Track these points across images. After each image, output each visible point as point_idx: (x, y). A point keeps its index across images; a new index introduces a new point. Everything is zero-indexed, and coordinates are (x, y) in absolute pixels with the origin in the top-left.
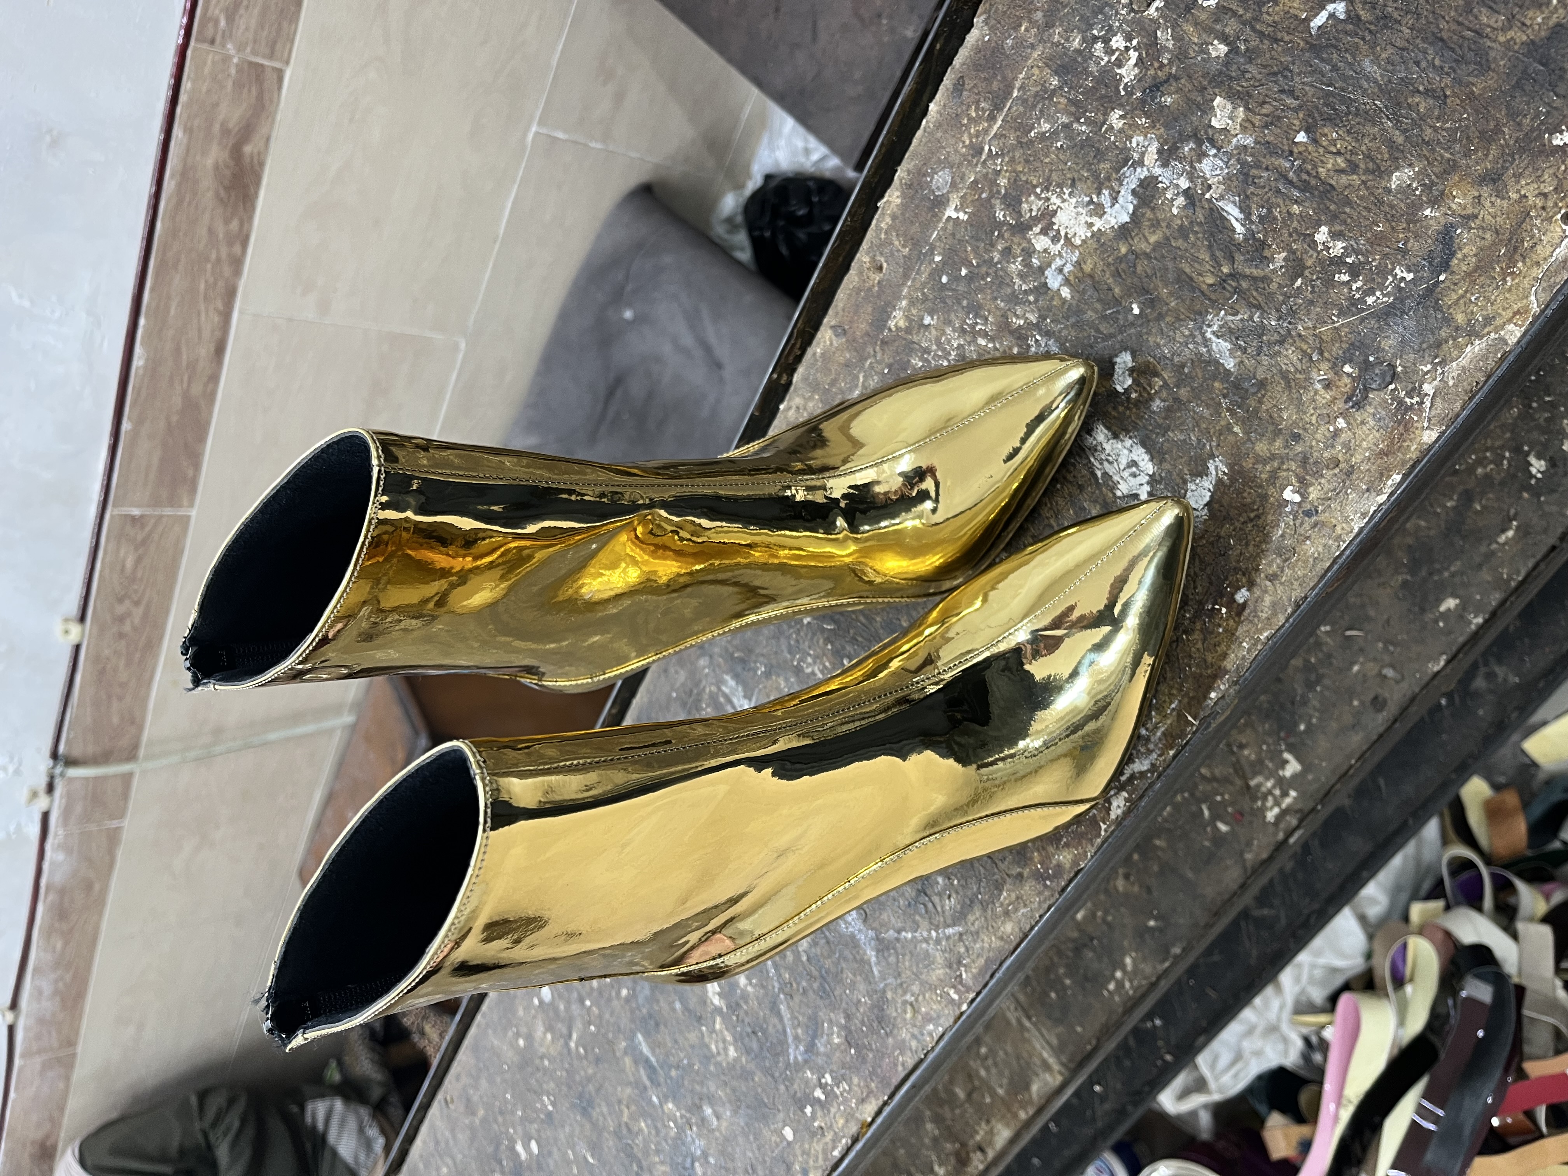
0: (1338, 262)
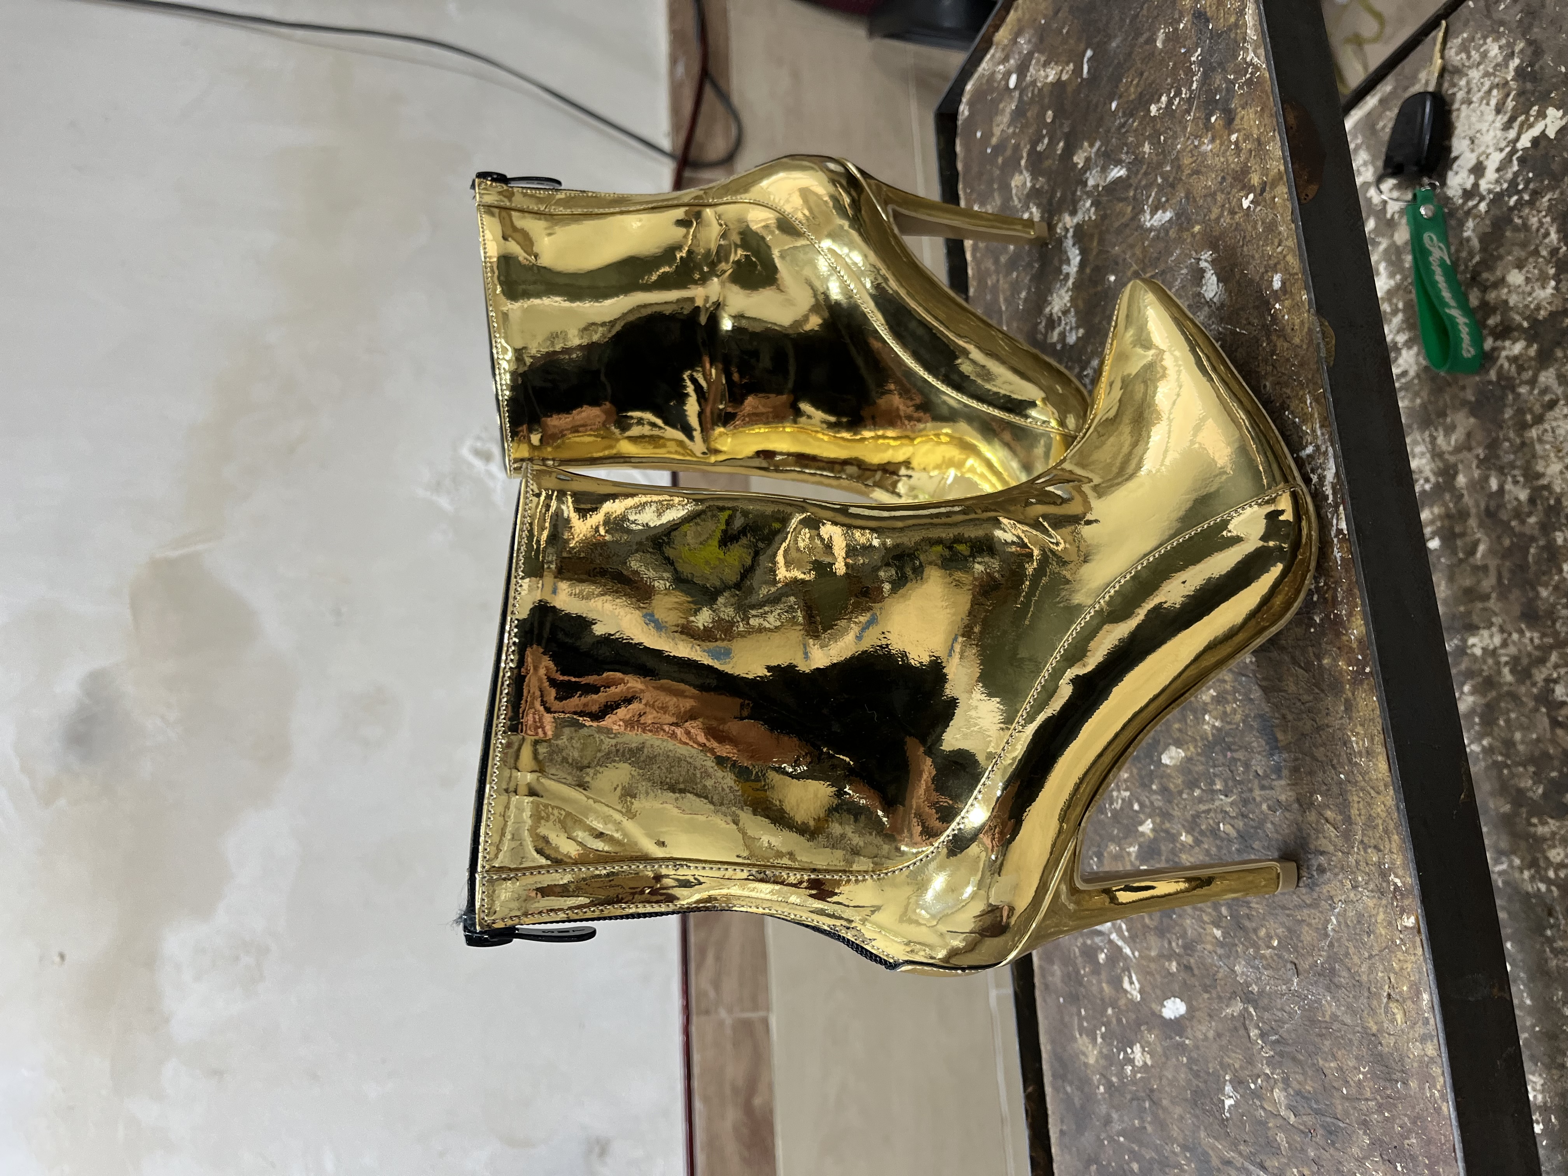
0: (1169, 103)
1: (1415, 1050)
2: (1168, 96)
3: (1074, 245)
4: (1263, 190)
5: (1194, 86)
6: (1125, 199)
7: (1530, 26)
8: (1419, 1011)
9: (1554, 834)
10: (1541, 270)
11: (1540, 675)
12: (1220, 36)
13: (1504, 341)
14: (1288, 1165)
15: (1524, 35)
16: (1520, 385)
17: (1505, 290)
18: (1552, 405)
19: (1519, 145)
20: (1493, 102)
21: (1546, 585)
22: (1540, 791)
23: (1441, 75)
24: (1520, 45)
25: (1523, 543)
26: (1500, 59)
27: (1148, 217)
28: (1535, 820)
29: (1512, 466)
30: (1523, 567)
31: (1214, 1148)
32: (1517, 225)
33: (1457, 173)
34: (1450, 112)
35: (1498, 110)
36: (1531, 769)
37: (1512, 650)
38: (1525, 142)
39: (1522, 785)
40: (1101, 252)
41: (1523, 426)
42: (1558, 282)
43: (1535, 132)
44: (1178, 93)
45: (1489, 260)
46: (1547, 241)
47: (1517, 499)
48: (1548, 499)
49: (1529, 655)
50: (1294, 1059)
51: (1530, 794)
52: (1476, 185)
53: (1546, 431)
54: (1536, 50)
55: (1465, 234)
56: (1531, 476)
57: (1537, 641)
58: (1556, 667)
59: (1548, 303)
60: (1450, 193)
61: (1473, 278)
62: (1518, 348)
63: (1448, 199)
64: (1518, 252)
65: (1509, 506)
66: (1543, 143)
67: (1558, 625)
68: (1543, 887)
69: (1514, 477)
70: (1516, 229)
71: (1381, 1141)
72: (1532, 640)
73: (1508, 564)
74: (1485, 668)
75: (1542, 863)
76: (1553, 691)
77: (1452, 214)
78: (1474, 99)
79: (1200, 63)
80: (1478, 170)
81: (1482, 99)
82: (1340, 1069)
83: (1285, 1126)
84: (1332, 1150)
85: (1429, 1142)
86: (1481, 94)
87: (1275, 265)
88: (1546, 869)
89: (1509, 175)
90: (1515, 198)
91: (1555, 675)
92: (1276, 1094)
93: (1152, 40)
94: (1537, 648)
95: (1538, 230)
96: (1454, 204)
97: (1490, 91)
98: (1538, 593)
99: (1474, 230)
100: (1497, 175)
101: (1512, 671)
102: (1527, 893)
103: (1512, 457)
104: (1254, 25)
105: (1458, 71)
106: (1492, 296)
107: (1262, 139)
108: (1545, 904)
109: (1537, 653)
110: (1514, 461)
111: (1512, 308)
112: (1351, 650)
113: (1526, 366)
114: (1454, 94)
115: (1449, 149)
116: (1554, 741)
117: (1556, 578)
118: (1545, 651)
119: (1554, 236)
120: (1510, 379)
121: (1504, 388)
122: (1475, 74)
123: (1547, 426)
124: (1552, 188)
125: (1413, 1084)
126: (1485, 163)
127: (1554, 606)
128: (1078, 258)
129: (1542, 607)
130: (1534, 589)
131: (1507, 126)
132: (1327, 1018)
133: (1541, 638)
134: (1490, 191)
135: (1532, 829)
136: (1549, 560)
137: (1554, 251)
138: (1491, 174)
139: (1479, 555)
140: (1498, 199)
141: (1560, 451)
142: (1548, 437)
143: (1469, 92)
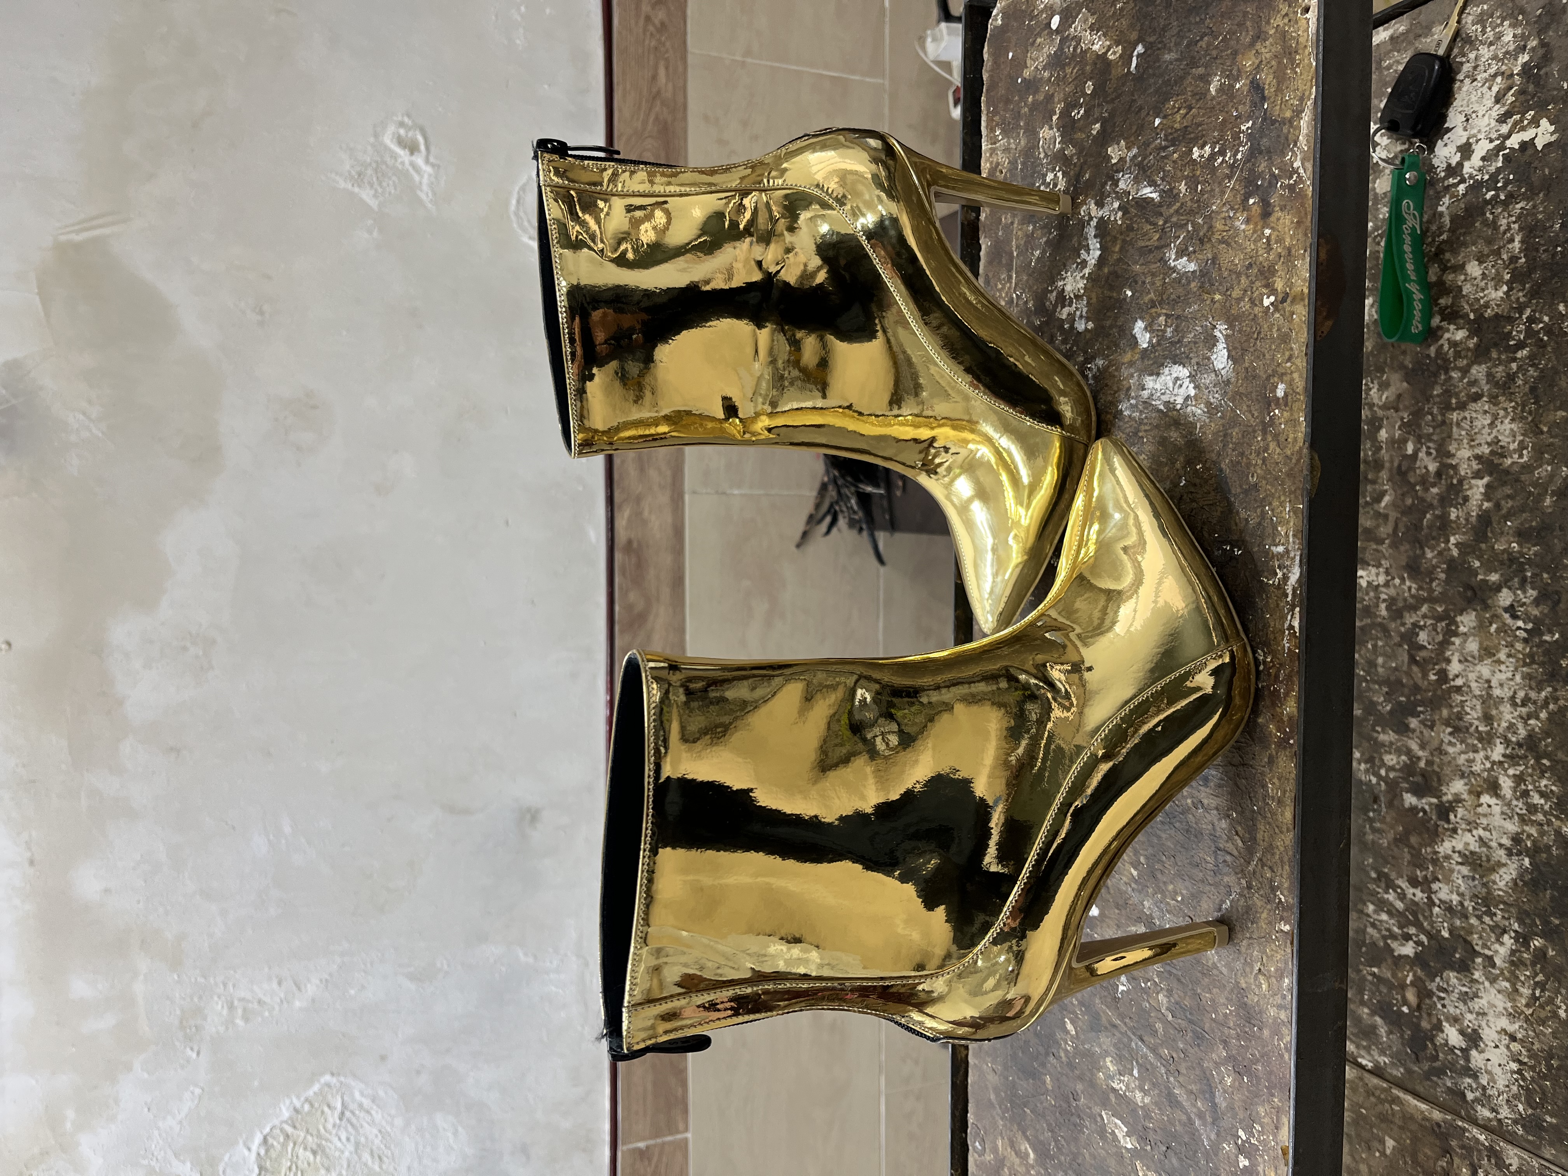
0: (1212, 157)
1: (1272, 1012)
2: (1213, 148)
3: (1095, 236)
4: (1284, 300)
5: (1239, 156)
6: (1155, 224)
7: (1548, 27)
8: (1280, 988)
9: (1391, 743)
10: (1497, 271)
11: (1410, 619)
12: (1274, 122)
13: (1449, 324)
14: (1161, 1045)
15: (1539, 34)
16: (1453, 369)
17: (1463, 277)
18: (1476, 397)
19: (1508, 143)
20: (1495, 89)
21: (1432, 549)
22: (1388, 708)
23: (1454, 40)
24: (1533, 43)
25: (1422, 507)
26: (1512, 48)
27: (1173, 257)
28: (1379, 729)
29: (1429, 437)
30: (1418, 527)
31: (1104, 1012)
32: (1487, 219)
33: (1446, 145)
34: (1453, 80)
35: (1498, 100)
36: (1385, 689)
37: (1392, 592)
38: (1514, 142)
39: (1375, 699)
40: (1119, 260)
41: (1447, 408)
42: (1510, 289)
43: (1526, 136)
44: (1222, 153)
45: (1454, 244)
46: (1510, 246)
47: (1426, 467)
48: (1452, 478)
49: (1405, 600)
50: (1179, 980)
51: (1380, 708)
52: (1460, 165)
53: (1465, 418)
54: (1545, 55)
55: (1440, 209)
56: (1443, 453)
57: (1413, 591)
58: (1424, 616)
59: (1497, 305)
60: (1436, 162)
61: (1436, 255)
62: (1460, 335)
63: (1432, 168)
64: (1482, 246)
65: (1418, 471)
66: (1530, 151)
67: (1434, 584)
68: (1374, 780)
69: (1428, 448)
70: (1485, 223)
71: (1235, 1059)
72: (1410, 588)
73: (1404, 519)
74: (1367, 598)
75: (1377, 761)
76: (1418, 635)
77: (1432, 183)
78: (1479, 78)
79: (1250, 137)
80: (1466, 150)
81: (1486, 80)
82: (1212, 1000)
83: (1163, 1019)
84: (1196, 1049)
85: (1271, 1073)
86: (1486, 75)
87: (1283, 374)
88: (1380, 768)
89: (1492, 169)
90: (1493, 193)
91: (1422, 623)
92: (1161, 997)
93: (1205, 79)
94: (1412, 596)
95: (1505, 233)
96: (1435, 173)
97: (1495, 76)
98: (1424, 553)
99: (1448, 208)
100: (1481, 163)
101: (1387, 608)
102: (1361, 781)
103: (1431, 430)
104: (1307, 135)
105: (1470, 42)
106: (1449, 277)
107: (1293, 251)
108: (1373, 793)
109: (1411, 600)
110: (1432, 434)
111: (1464, 296)
112: (1281, 720)
113: (1463, 353)
114: (1462, 64)
115: (1443, 118)
116: (1409, 674)
117: (1443, 545)
118: (1420, 601)
119: (1517, 245)
120: (1446, 361)
121: (1439, 367)
122: (1485, 53)
123: (1467, 414)
124: (1528, 199)
125: (1266, 1033)
126: (1474, 147)
127: (1435, 567)
128: (1098, 253)
129: (1424, 566)
130: (1422, 548)
131: (1502, 120)
132: (1210, 964)
133: (1418, 590)
134: (1471, 177)
135: (1375, 735)
136: (1440, 528)
137: (1514, 259)
138: (1476, 160)
139: (1383, 504)
140: (1477, 187)
141: (1473, 440)
142: (1465, 425)
143: (1475, 68)
